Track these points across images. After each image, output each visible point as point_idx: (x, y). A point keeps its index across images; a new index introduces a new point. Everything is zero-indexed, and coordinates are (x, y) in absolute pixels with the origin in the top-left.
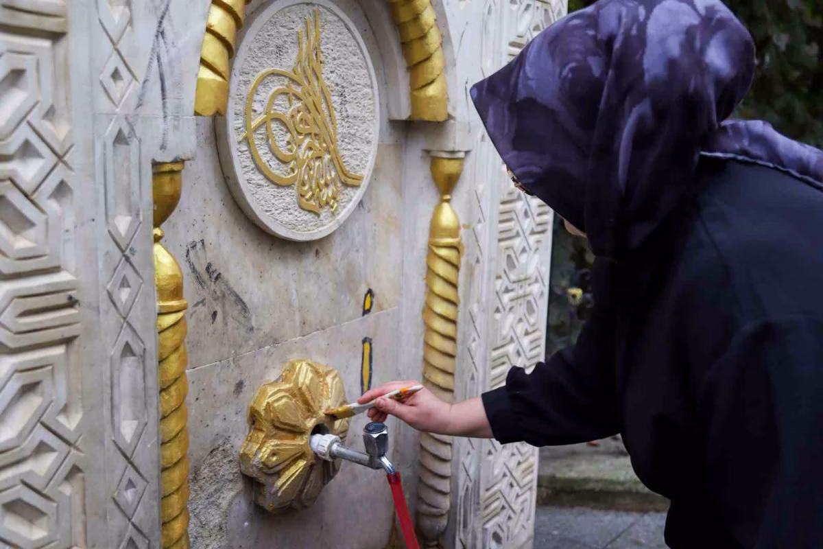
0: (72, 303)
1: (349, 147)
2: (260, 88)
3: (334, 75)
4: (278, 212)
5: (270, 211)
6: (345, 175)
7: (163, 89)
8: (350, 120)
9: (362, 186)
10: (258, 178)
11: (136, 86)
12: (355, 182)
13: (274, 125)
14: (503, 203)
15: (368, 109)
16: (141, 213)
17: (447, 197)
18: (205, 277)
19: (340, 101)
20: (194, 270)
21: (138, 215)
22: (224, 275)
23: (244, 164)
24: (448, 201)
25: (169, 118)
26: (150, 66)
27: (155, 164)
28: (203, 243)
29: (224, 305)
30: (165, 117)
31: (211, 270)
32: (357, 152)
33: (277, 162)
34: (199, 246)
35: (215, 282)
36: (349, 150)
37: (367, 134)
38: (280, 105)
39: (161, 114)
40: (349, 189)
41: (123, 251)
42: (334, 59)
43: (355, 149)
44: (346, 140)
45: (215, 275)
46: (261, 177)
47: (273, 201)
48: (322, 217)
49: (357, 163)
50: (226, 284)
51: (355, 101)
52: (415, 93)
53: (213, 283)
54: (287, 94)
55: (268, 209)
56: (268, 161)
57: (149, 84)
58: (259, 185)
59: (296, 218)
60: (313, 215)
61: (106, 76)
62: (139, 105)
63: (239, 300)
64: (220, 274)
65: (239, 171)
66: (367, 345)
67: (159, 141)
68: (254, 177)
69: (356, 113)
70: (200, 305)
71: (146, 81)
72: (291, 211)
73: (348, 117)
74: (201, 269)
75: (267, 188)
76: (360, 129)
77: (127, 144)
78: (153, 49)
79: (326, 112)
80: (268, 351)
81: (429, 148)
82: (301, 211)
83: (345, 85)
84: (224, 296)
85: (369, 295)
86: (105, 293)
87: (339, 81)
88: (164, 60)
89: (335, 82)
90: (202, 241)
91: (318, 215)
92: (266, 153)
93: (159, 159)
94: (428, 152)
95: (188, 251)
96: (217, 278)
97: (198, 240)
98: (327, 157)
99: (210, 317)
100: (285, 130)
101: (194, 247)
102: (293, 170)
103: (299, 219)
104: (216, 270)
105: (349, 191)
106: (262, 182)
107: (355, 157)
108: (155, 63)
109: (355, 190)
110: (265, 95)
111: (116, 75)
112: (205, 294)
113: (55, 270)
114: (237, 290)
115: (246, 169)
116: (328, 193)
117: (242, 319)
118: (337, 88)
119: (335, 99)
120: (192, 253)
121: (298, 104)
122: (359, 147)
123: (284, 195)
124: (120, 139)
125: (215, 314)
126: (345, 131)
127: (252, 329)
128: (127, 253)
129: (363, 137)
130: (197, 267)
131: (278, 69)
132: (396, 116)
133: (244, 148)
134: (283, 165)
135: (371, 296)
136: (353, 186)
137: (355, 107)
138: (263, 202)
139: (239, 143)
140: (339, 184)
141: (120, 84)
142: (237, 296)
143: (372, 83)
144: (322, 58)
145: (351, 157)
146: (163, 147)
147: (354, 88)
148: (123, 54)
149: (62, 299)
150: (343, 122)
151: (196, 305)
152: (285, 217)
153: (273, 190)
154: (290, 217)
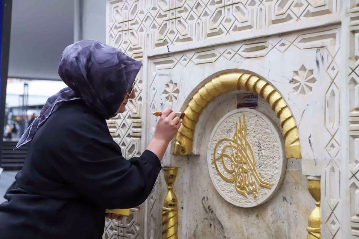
3: (255, 138)
4: (228, 192)
6: (261, 182)
8: (264, 158)
9: (272, 189)
10: (219, 177)
12: (267, 186)
13: (226, 159)
19: (258, 149)
22: (214, 211)
31: (210, 208)
33: (227, 172)
34: (206, 199)
36: (264, 171)
37: (276, 164)
38: (228, 151)
40: (265, 189)
42: (255, 132)
43: (268, 171)
44: (262, 166)
45: (211, 211)
48: (249, 198)
50: (215, 215)
54: (230, 147)
56: (223, 172)
60: (244, 197)
63: (220, 223)
65: (211, 174)
69: (268, 154)
72: (234, 193)
73: (262, 156)
74: (207, 207)
75: (222, 182)
76: (270, 162)
82: (238, 194)
83: (261, 142)
84: (214, 220)
89: (255, 141)
92: (223, 169)
97: (205, 196)
98: (250, 173)
99: (209, 225)
100: (230, 160)
102: (233, 176)
103: (237, 197)
114: (219, 219)
115: (215, 174)
116: (250, 188)
117: (221, 231)
118: (256, 144)
120: (203, 201)
121: (236, 151)
123: (230, 186)
126: (261, 162)
127: (225, 237)
129: (273, 166)
131: (227, 138)
133: (214, 166)
134: (229, 174)
137: (268, 151)
138: (221, 187)
139: (212, 164)
144: (248, 132)
145: (266, 174)
147: (266, 143)
150: (260, 158)
151: (204, 219)
153: (225, 183)
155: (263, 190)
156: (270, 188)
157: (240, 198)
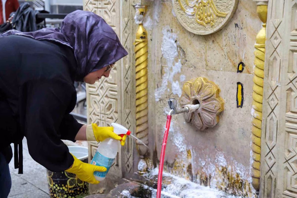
4: (189, 23)
6: (217, 13)
9: (226, 18)
12: (222, 16)
16: (129, 17)
36: (220, 3)
43: (224, 2)
47: (187, 20)
48: (207, 28)
49: (224, 8)
55: (185, 22)
56: (186, 7)
60: (203, 26)
63: (182, 50)
64: (176, 41)
66: (240, 86)
68: (181, 12)
72: (194, 24)
77: (127, 1)
80: (192, 70)
92: (185, 4)
98: (208, 6)
103: (197, 27)
106: (183, 14)
109: (223, 19)
114: (182, 47)
115: (178, 9)
116: (208, 19)
117: (183, 56)
123: (191, 18)
127: (186, 61)
128: (127, 25)
133: (178, 3)
135: (242, 65)
139: (176, 1)
140: (215, 16)
145: (222, 6)
152: (192, 26)
155: (219, 19)
156: (224, 17)
157: (200, 28)
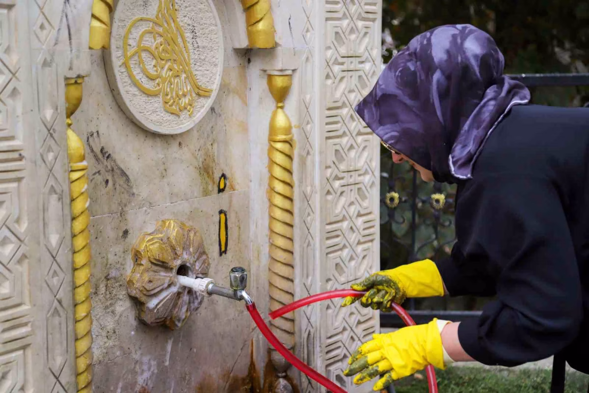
0: (21, 158)
1: (200, 68)
2: (133, 30)
3: (187, 18)
4: (149, 113)
5: (143, 112)
6: (198, 88)
7: (70, 34)
8: (200, 50)
9: (211, 97)
10: (134, 90)
11: (54, 32)
12: (207, 94)
13: (144, 55)
14: (329, 109)
15: (215, 41)
16: (59, 108)
17: (280, 105)
18: (100, 156)
19: (192, 36)
20: (92, 151)
21: (57, 109)
22: (112, 155)
23: (124, 80)
24: (282, 108)
25: (73, 51)
26: (61, 20)
27: (66, 79)
28: (98, 133)
29: (113, 176)
30: (71, 50)
31: (104, 152)
32: (207, 72)
33: (147, 79)
34: (95, 135)
35: (107, 160)
36: (201, 70)
37: (214, 59)
38: (147, 41)
39: (69, 49)
40: (202, 98)
41: (49, 131)
42: (186, 7)
43: (206, 70)
44: (198, 64)
45: (107, 155)
46: (136, 89)
47: (145, 106)
48: (181, 118)
49: (207, 80)
50: (115, 161)
51: (204, 36)
52: (250, 28)
53: (105, 160)
54: (151, 33)
55: (142, 111)
56: (140, 79)
57: (61, 31)
58: (134, 95)
59: (162, 118)
60: (174, 116)
61: (36, 28)
62: (56, 44)
63: (123, 174)
64: (110, 155)
65: (120, 85)
66: (223, 216)
67: (68, 65)
68: (131, 89)
69: (205, 44)
70: (97, 174)
71: (59, 30)
72: (158, 113)
73: (198, 47)
74: (97, 150)
75: (140, 97)
76: (208, 56)
77: (50, 66)
78: (63, 11)
79: (182, 44)
80: (146, 211)
81: (265, 69)
82: (166, 113)
83: (195, 25)
84: (113, 170)
85: (223, 178)
86: (39, 154)
87: (190, 22)
88: (70, 17)
89: (188, 23)
90: (98, 132)
91: (178, 116)
92: (139, 73)
93: (68, 76)
94: (265, 71)
95: (88, 138)
96: (108, 157)
97: (94, 131)
98: (184, 76)
99: (104, 183)
100: (152, 57)
101: (92, 135)
102: (158, 84)
103: (164, 119)
104: (107, 152)
105: (202, 100)
106: (137, 93)
107: (206, 76)
108: (64, 19)
109: (206, 99)
110: (136, 34)
111: (42, 27)
112: (100, 167)
113: (12, 138)
114: (122, 167)
115: (125, 84)
116: (185, 101)
117: (125, 186)
118: (189, 27)
119: (188, 35)
120: (91, 139)
121: (160, 40)
122: (208, 69)
123: (153, 102)
124: (46, 64)
125: (107, 182)
126: (196, 57)
127: (133, 194)
128: (51, 131)
129: (211, 62)
130: (95, 149)
131: (144, 16)
132: (238, 46)
133: (123, 70)
134: (151, 82)
135: (224, 179)
136: (205, 97)
137: (204, 40)
138: (138, 106)
139: (120, 66)
140: (194, 95)
141: (45, 32)
142: (122, 171)
143: (216, 23)
144: (177, 7)
145: (203, 76)
146: (71, 69)
147: (202, 27)
148: (46, 14)
149: (16, 155)
150: (195, 51)
151: (94, 174)
152: (154, 117)
153: (144, 98)
154: (158, 117)
155: (200, 100)
156: (209, 97)
157: (170, 120)
